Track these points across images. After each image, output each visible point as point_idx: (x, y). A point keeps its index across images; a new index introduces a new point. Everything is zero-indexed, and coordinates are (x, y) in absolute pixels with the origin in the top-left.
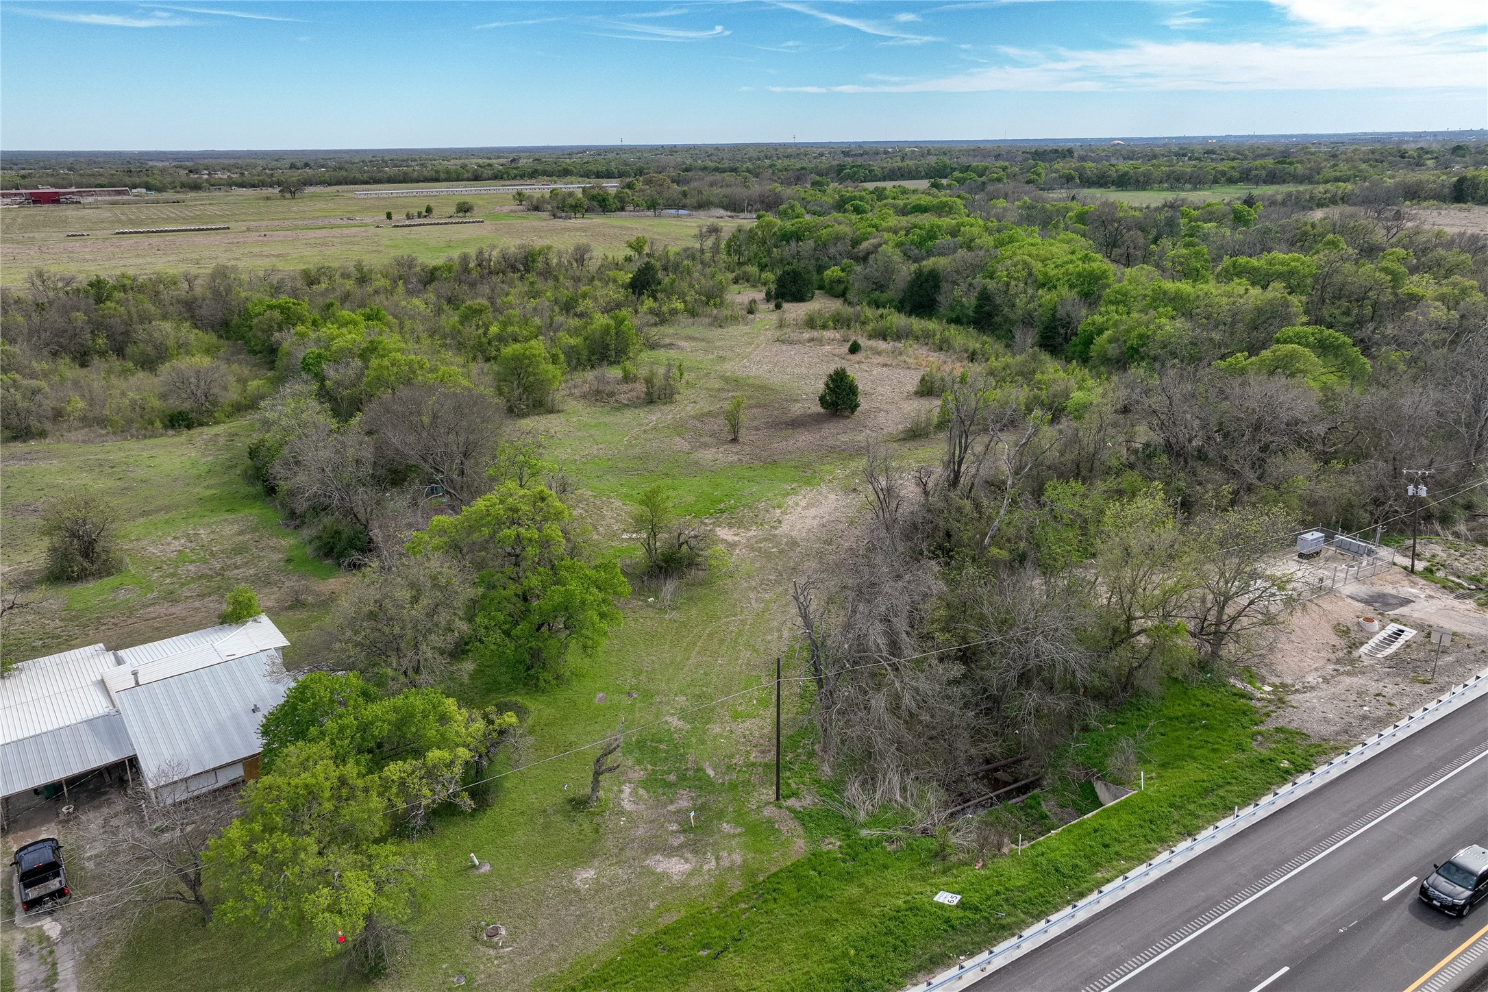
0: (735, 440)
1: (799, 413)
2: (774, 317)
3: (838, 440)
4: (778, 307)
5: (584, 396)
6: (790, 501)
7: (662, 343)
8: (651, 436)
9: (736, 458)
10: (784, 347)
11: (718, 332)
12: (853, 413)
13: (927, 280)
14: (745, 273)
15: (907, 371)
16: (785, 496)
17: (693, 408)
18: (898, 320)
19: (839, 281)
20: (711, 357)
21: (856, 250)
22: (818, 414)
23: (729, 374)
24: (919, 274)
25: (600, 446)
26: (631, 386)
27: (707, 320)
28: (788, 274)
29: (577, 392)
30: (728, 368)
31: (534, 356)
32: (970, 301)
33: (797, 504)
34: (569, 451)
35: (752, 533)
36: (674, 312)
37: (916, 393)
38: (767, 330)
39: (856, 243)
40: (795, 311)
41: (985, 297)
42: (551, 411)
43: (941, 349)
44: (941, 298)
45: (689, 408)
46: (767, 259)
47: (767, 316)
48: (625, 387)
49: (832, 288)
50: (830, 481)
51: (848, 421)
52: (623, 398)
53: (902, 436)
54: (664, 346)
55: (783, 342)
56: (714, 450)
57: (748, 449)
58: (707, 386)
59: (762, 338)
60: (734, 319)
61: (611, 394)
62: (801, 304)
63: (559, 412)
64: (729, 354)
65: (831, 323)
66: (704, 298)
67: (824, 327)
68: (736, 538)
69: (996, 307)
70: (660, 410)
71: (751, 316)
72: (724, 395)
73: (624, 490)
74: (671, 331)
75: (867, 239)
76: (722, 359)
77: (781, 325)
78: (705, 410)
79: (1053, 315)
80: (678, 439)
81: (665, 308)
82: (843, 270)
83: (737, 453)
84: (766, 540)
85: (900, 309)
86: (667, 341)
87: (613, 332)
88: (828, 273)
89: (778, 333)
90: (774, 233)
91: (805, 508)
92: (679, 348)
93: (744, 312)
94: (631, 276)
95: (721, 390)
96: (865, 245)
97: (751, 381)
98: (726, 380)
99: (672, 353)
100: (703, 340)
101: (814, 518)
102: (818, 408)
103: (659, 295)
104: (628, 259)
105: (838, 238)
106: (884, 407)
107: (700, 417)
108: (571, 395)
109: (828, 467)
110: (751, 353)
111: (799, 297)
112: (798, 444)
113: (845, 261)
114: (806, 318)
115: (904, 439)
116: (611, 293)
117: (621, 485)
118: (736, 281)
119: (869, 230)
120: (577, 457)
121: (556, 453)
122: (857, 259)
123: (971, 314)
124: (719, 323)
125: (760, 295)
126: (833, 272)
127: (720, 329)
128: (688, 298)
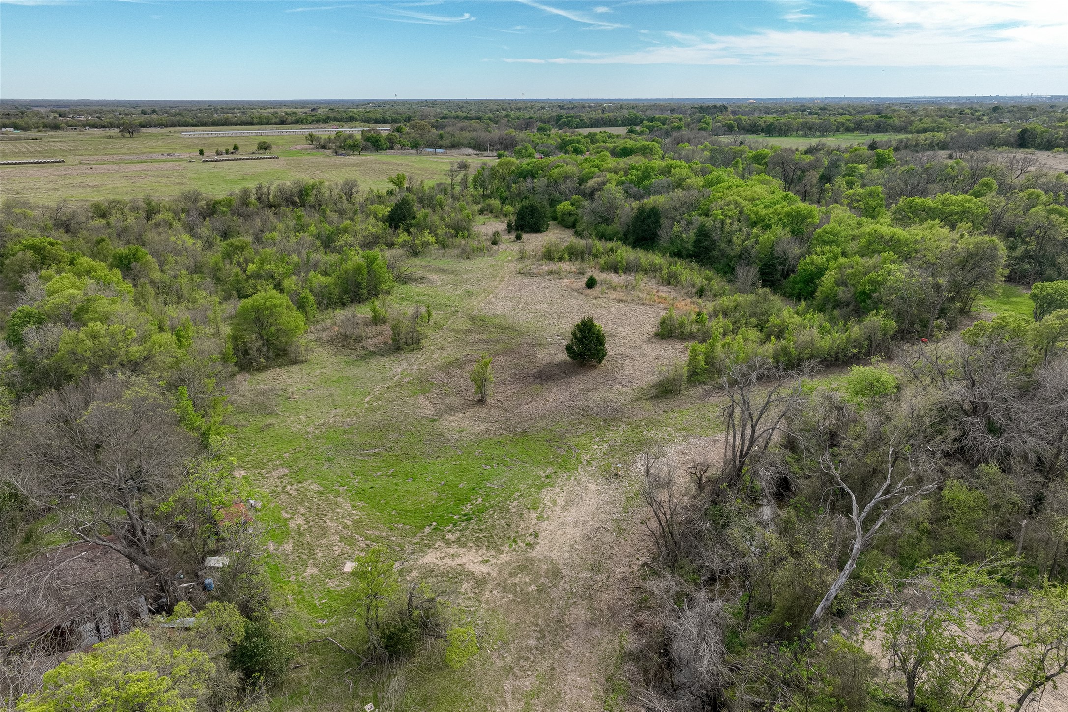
0: (482, 401)
1: (546, 362)
2: (516, 247)
3: (588, 399)
4: (518, 238)
5: (331, 341)
6: (546, 496)
7: (414, 276)
8: (394, 396)
9: (483, 427)
10: (526, 280)
11: (465, 264)
12: (600, 362)
13: (649, 217)
14: (489, 205)
15: (642, 307)
16: (540, 488)
17: (440, 355)
18: (626, 253)
19: (570, 214)
20: (459, 292)
21: (582, 187)
22: (565, 363)
23: (475, 312)
24: (641, 210)
25: (338, 410)
26: (379, 328)
27: (456, 252)
28: (527, 208)
29: (324, 336)
30: (476, 305)
31: (275, 306)
32: (690, 236)
33: (554, 502)
34: (303, 418)
35: (505, 558)
36: (426, 244)
37: (657, 335)
38: (510, 261)
39: (582, 181)
40: (534, 242)
41: (703, 233)
42: (294, 362)
43: (669, 283)
44: (662, 233)
45: (435, 356)
46: (507, 193)
47: (509, 247)
48: (374, 330)
49: (563, 220)
50: (588, 463)
51: (596, 371)
52: (370, 344)
53: (654, 392)
54: (416, 280)
55: (524, 274)
56: (460, 415)
57: (495, 412)
58: (455, 327)
59: (505, 270)
60: (480, 250)
61: (359, 339)
62: (538, 235)
63: (302, 362)
64: (475, 288)
65: (566, 256)
66: (453, 231)
67: (561, 259)
68: (485, 569)
69: (714, 243)
70: (407, 359)
71: (495, 247)
72: (470, 338)
73: (355, 483)
74: (424, 262)
75: (592, 178)
76: (469, 294)
77: (522, 257)
78: (452, 358)
79: (771, 253)
80: (422, 399)
81: (417, 242)
82: (572, 204)
83: (484, 420)
84: (521, 569)
85: (625, 240)
86: (420, 273)
87: (365, 271)
88: (560, 207)
89: (520, 266)
90: (513, 171)
91: (564, 509)
92: (431, 282)
93: (489, 243)
94: (389, 209)
95: (468, 332)
96: (591, 183)
97: (497, 321)
98: (473, 319)
99: (423, 288)
100: (451, 273)
101: (576, 524)
102: (563, 356)
103: (412, 230)
104: (390, 193)
105: (566, 177)
106: (630, 352)
107: (447, 368)
108: (318, 339)
109: (584, 440)
110: (496, 287)
111: (536, 229)
112: (549, 406)
113: (574, 197)
114: (544, 250)
115: (656, 397)
116: (370, 227)
117: (354, 473)
118: (481, 212)
119: (592, 169)
120: (310, 429)
121: (288, 422)
122: (584, 195)
123: (690, 248)
124: (467, 254)
125: (502, 226)
126: (564, 206)
127: (468, 261)
128: (439, 231)
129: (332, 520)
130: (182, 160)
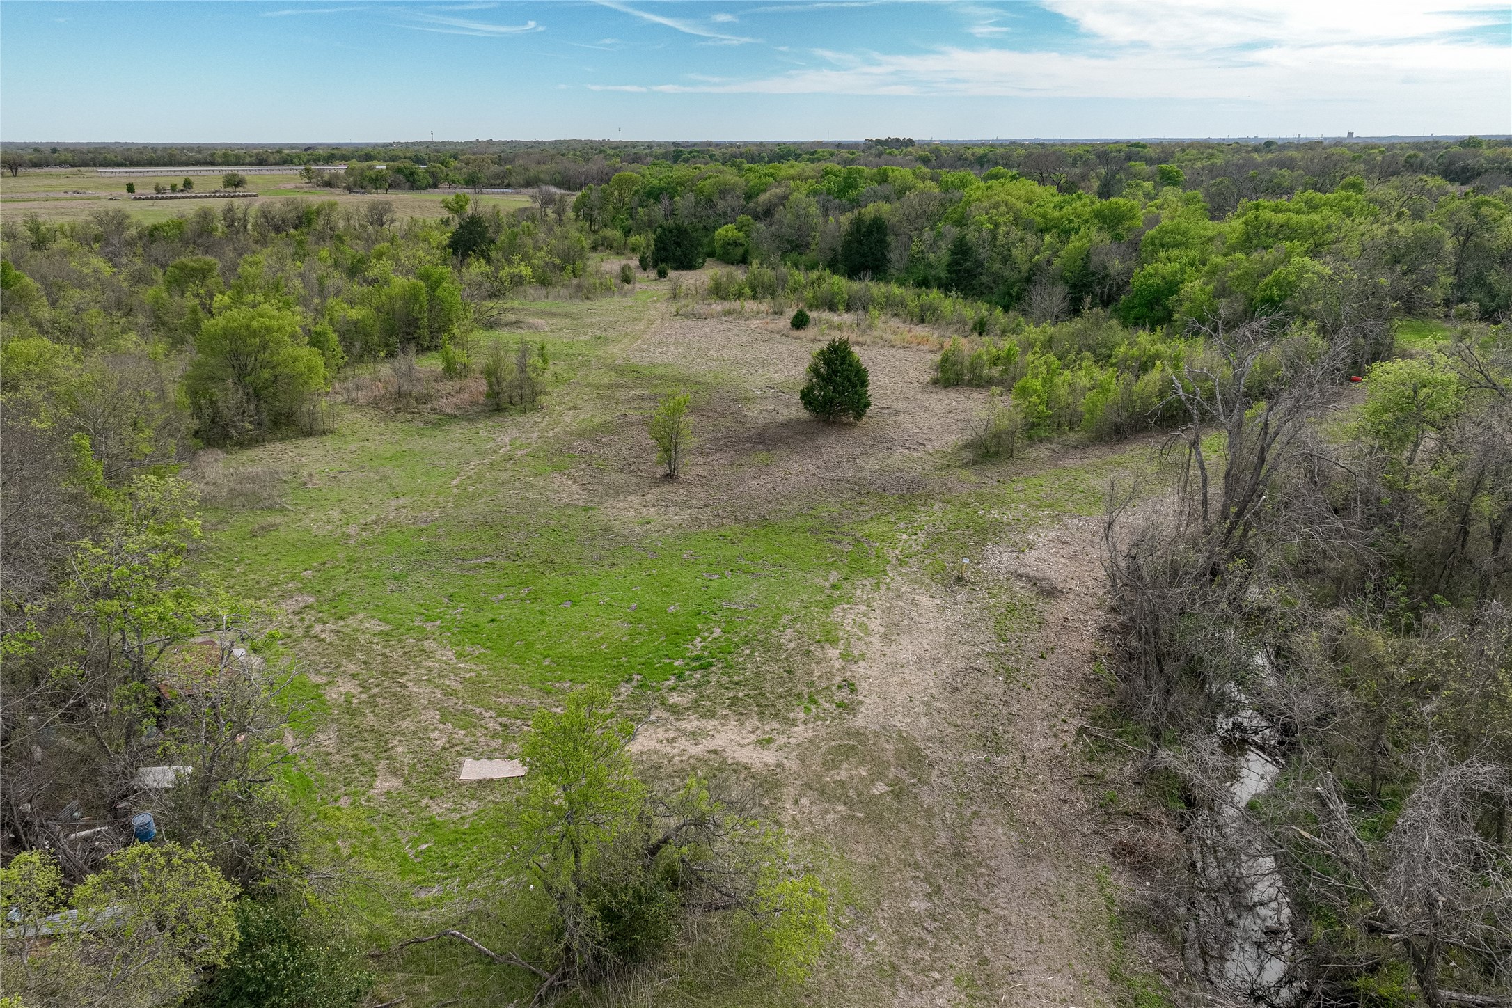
0: (670, 477)
2: (663, 287)
3: (860, 469)
4: (662, 274)
5: (375, 403)
6: (846, 618)
7: (504, 320)
8: (505, 476)
10: (691, 323)
11: (580, 306)
12: (859, 415)
13: (870, 233)
16: (829, 603)
17: (574, 418)
19: (736, 244)
20: (583, 337)
21: (752, 205)
22: (798, 421)
23: (620, 361)
24: (858, 223)
25: (402, 501)
26: (458, 383)
27: (564, 292)
28: (670, 231)
29: (361, 396)
30: (617, 352)
32: (940, 257)
33: (865, 628)
34: (335, 515)
36: (518, 281)
38: (655, 302)
39: (749, 196)
40: (689, 279)
41: (962, 250)
42: (309, 433)
44: (893, 256)
45: (567, 419)
47: (649, 287)
48: (448, 386)
49: (726, 253)
50: (902, 563)
52: (447, 405)
53: (967, 455)
54: (508, 324)
55: (686, 316)
56: (636, 499)
57: (702, 494)
58: (590, 380)
59: (653, 312)
60: (606, 289)
61: (424, 399)
62: (691, 273)
63: (324, 433)
64: (610, 334)
65: (748, 291)
66: (558, 261)
67: (739, 295)
69: (979, 264)
70: (516, 424)
71: (627, 286)
72: (623, 395)
74: (516, 304)
75: (764, 191)
76: (602, 341)
77: (675, 296)
78: (597, 421)
80: (558, 479)
81: (503, 273)
82: (739, 229)
83: (683, 505)
85: (835, 268)
86: (511, 317)
87: (424, 297)
88: (721, 231)
89: (673, 307)
90: (637, 192)
91: (886, 638)
92: (530, 326)
93: (618, 282)
94: (449, 235)
95: (614, 386)
96: (763, 197)
97: (659, 371)
98: (619, 370)
99: (519, 333)
100: (565, 316)
102: (798, 412)
103: (493, 254)
104: (446, 222)
105: (724, 192)
106: (903, 406)
107: (593, 434)
108: (350, 402)
109: (874, 528)
110: (644, 331)
111: (687, 264)
112: (794, 480)
113: (740, 218)
114: (712, 284)
115: (975, 463)
118: (594, 248)
120: (352, 530)
121: (306, 521)
122: (756, 217)
124: (586, 293)
125: (634, 263)
126: (727, 231)
127: (588, 303)
128: (534, 261)
129: (417, 681)
130: (99, 198)
